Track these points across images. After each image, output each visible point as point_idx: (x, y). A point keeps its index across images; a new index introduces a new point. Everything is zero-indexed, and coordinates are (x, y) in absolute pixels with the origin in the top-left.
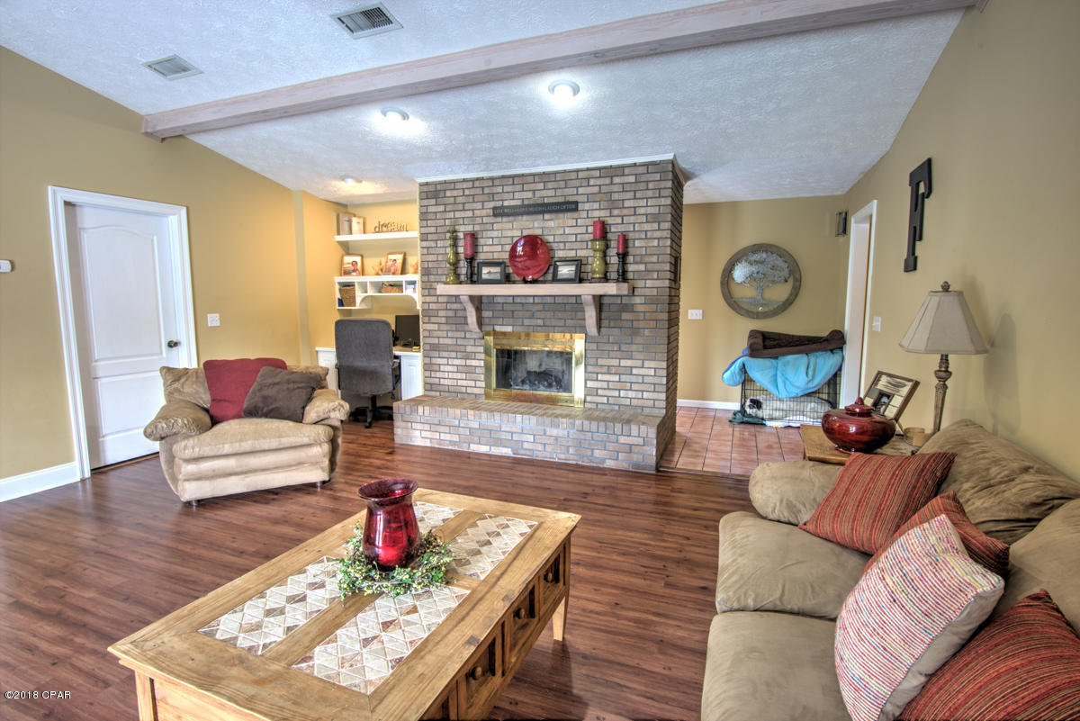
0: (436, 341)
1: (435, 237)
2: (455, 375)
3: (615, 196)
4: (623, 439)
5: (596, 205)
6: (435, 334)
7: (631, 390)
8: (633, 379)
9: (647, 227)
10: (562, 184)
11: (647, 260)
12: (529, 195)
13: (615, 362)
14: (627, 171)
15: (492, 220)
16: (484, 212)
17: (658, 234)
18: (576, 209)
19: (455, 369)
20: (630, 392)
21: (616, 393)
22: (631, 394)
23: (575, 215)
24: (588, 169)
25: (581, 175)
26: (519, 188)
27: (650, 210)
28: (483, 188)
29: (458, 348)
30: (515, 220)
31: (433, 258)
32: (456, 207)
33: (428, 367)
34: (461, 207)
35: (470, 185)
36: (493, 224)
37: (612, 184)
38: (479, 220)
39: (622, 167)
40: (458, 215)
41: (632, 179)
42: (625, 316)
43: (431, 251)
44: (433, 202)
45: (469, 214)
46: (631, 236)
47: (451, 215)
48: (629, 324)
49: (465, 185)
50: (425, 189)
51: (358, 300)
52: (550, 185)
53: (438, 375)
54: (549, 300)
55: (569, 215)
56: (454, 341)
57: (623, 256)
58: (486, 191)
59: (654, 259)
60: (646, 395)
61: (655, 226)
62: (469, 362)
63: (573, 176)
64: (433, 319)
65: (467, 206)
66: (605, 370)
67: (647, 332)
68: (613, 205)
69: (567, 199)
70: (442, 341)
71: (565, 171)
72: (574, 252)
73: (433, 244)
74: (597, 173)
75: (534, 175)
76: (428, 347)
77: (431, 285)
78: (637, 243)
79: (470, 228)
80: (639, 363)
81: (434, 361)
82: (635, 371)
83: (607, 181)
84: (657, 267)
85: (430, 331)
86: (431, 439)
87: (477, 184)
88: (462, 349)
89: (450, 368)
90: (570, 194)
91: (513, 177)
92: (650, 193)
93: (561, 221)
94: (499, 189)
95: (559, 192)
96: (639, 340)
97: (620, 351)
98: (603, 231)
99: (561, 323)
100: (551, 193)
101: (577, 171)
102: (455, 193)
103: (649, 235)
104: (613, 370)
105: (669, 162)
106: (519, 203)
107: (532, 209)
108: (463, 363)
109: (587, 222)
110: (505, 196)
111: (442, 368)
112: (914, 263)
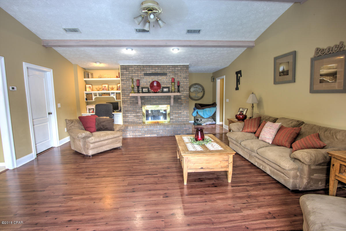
0: (127, 109)
1: (126, 80)
2: (133, 118)
3: (176, 72)
4: (184, 128)
5: (171, 74)
6: (127, 107)
8: (182, 115)
9: (183, 80)
10: (163, 69)
11: (184, 87)
12: (154, 71)
13: (177, 111)
14: (178, 67)
15: (143, 76)
16: (141, 74)
17: (186, 81)
19: (133, 116)
21: (178, 119)
22: (181, 119)
23: (166, 76)
24: (169, 65)
25: (167, 67)
26: (151, 69)
27: (184, 76)
29: (134, 111)
30: (150, 77)
31: (125, 86)
32: (133, 72)
33: (124, 117)
34: (134, 72)
35: (137, 67)
37: (175, 69)
38: (140, 76)
39: (177, 66)
40: (133, 75)
41: (180, 69)
42: (179, 100)
43: (125, 84)
44: (125, 71)
45: (137, 74)
46: (180, 82)
47: (131, 74)
48: (180, 102)
49: (135, 67)
50: (122, 67)
51: (93, 99)
52: (159, 69)
53: (128, 118)
54: (160, 97)
55: (165, 76)
56: (132, 109)
57: (179, 86)
58: (142, 69)
59: (185, 87)
60: (185, 119)
61: (185, 80)
62: (138, 114)
63: (165, 67)
64: (126, 103)
65: (136, 72)
66: (175, 113)
67: (184, 104)
68: (176, 74)
70: (129, 109)
71: (163, 65)
72: (166, 85)
73: (126, 82)
74: (171, 67)
75: (155, 66)
76: (124, 111)
77: (125, 94)
78: (181, 83)
79: (137, 78)
80: (183, 111)
81: (126, 115)
82: (182, 113)
83: (174, 69)
84: (186, 89)
85: (125, 106)
86: (133, 135)
87: (139, 67)
88: (135, 111)
89: (131, 116)
90: (165, 71)
91: (149, 66)
92: (184, 72)
93: (163, 78)
94: (145, 69)
96: (183, 106)
97: (178, 109)
98: (173, 80)
99: (164, 103)
101: (167, 66)
102: (132, 69)
103: (184, 81)
104: (177, 113)
105: (188, 65)
106: (151, 72)
107: (155, 74)
108: (136, 114)
109: (169, 78)
110: (147, 70)
111: (129, 116)
112: (238, 89)
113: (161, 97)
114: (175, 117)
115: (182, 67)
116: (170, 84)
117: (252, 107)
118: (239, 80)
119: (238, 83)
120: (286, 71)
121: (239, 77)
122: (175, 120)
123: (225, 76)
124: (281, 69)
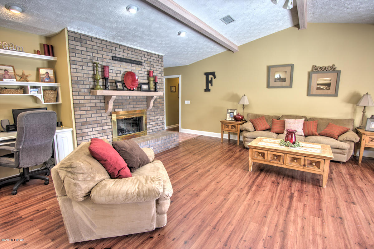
0: (85, 120)
1: (81, 64)
3: (152, 63)
4: (173, 139)
5: (147, 65)
6: (84, 116)
8: (158, 122)
9: (159, 75)
10: (137, 54)
12: (126, 55)
13: (153, 118)
14: (154, 56)
15: (111, 61)
16: (108, 57)
17: (161, 77)
18: (142, 65)
19: (97, 132)
20: (157, 126)
21: (154, 128)
22: (158, 127)
24: (144, 51)
25: (143, 53)
26: (122, 50)
27: (160, 70)
28: (107, 45)
29: (98, 122)
30: (121, 64)
31: (79, 75)
32: (93, 51)
34: (95, 51)
35: (100, 42)
36: (112, 63)
37: (150, 58)
38: (105, 60)
39: (153, 54)
40: (94, 55)
41: (155, 59)
43: (78, 71)
44: (79, 44)
45: (101, 56)
46: (156, 77)
47: (91, 54)
48: (156, 105)
49: (97, 41)
50: (73, 35)
52: (133, 53)
54: (135, 98)
55: (140, 66)
56: (95, 119)
57: (155, 84)
58: (108, 47)
59: (160, 85)
61: (161, 75)
62: (104, 128)
64: (82, 109)
65: (99, 52)
66: (151, 121)
68: (151, 66)
69: (139, 60)
70: (88, 119)
71: (137, 49)
73: (81, 68)
74: (146, 54)
75: (127, 47)
76: (80, 124)
77: (80, 90)
78: (158, 80)
79: (101, 63)
80: (159, 117)
81: (84, 131)
82: (158, 120)
85: (80, 115)
87: (103, 42)
88: (100, 122)
89: (94, 133)
90: (139, 58)
91: (120, 45)
92: (159, 64)
93: (137, 68)
94: (114, 49)
95: (136, 57)
96: (159, 110)
97: (155, 114)
98: (149, 73)
100: (133, 56)
101: (141, 51)
102: (92, 43)
104: (153, 120)
105: (163, 56)
106: (122, 57)
107: (128, 61)
108: (101, 128)
109: (145, 70)
110: (117, 52)
111: (89, 134)
112: (209, 90)
114: (151, 126)
115: (157, 56)
116: (146, 78)
117: (243, 108)
118: (211, 82)
119: (210, 84)
120: (283, 78)
121: (212, 78)
122: (152, 130)
123: (181, 75)
124: (277, 76)
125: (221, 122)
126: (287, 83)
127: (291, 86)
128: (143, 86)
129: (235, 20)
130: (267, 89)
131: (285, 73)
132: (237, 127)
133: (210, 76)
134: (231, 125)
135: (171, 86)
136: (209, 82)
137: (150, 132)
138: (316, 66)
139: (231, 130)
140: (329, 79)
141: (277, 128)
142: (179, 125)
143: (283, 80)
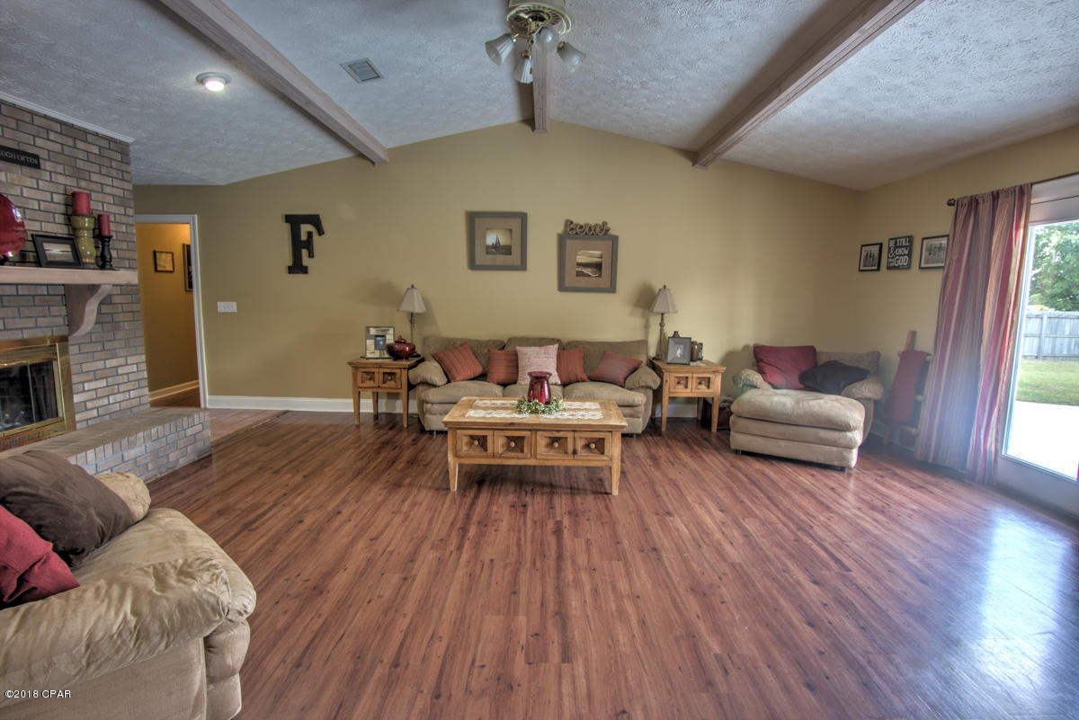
3: (80, 164)
5: (60, 169)
7: (119, 393)
8: (120, 379)
9: (115, 209)
10: (13, 124)
13: (100, 365)
14: (90, 138)
17: (124, 219)
18: (37, 166)
21: (105, 401)
22: (119, 397)
23: (34, 172)
24: (46, 117)
25: (37, 121)
27: (116, 192)
37: (75, 147)
39: (86, 132)
41: (96, 150)
42: (105, 309)
48: (109, 319)
55: (27, 170)
57: (106, 239)
59: (124, 246)
61: (122, 210)
63: (28, 118)
66: (91, 376)
67: (126, 326)
68: (78, 174)
69: (21, 149)
71: (14, 106)
72: (38, 224)
74: (58, 128)
80: (122, 361)
82: (120, 371)
83: (70, 141)
84: (128, 254)
90: (24, 141)
92: (114, 173)
93: (15, 177)
95: (9, 134)
96: (120, 335)
97: (104, 350)
98: (72, 206)
101: (33, 113)
103: (118, 218)
104: (99, 374)
105: (127, 145)
112: (304, 270)
113: (12, 290)
114: (93, 395)
115: (104, 143)
116: (60, 218)
117: (411, 322)
118: (308, 244)
119: (305, 252)
120: (504, 246)
121: (310, 234)
122: (95, 411)
123: (196, 216)
124: (491, 239)
125: (350, 364)
126: (514, 258)
127: (522, 266)
128: (47, 246)
129: (383, 78)
130: (470, 271)
131: (508, 233)
132: (398, 375)
133: (306, 228)
134: (382, 370)
135: (155, 252)
136: (301, 246)
137: (87, 420)
138: (572, 223)
139: (384, 385)
140: (598, 253)
141: (500, 372)
142: (198, 383)
143: (507, 250)
